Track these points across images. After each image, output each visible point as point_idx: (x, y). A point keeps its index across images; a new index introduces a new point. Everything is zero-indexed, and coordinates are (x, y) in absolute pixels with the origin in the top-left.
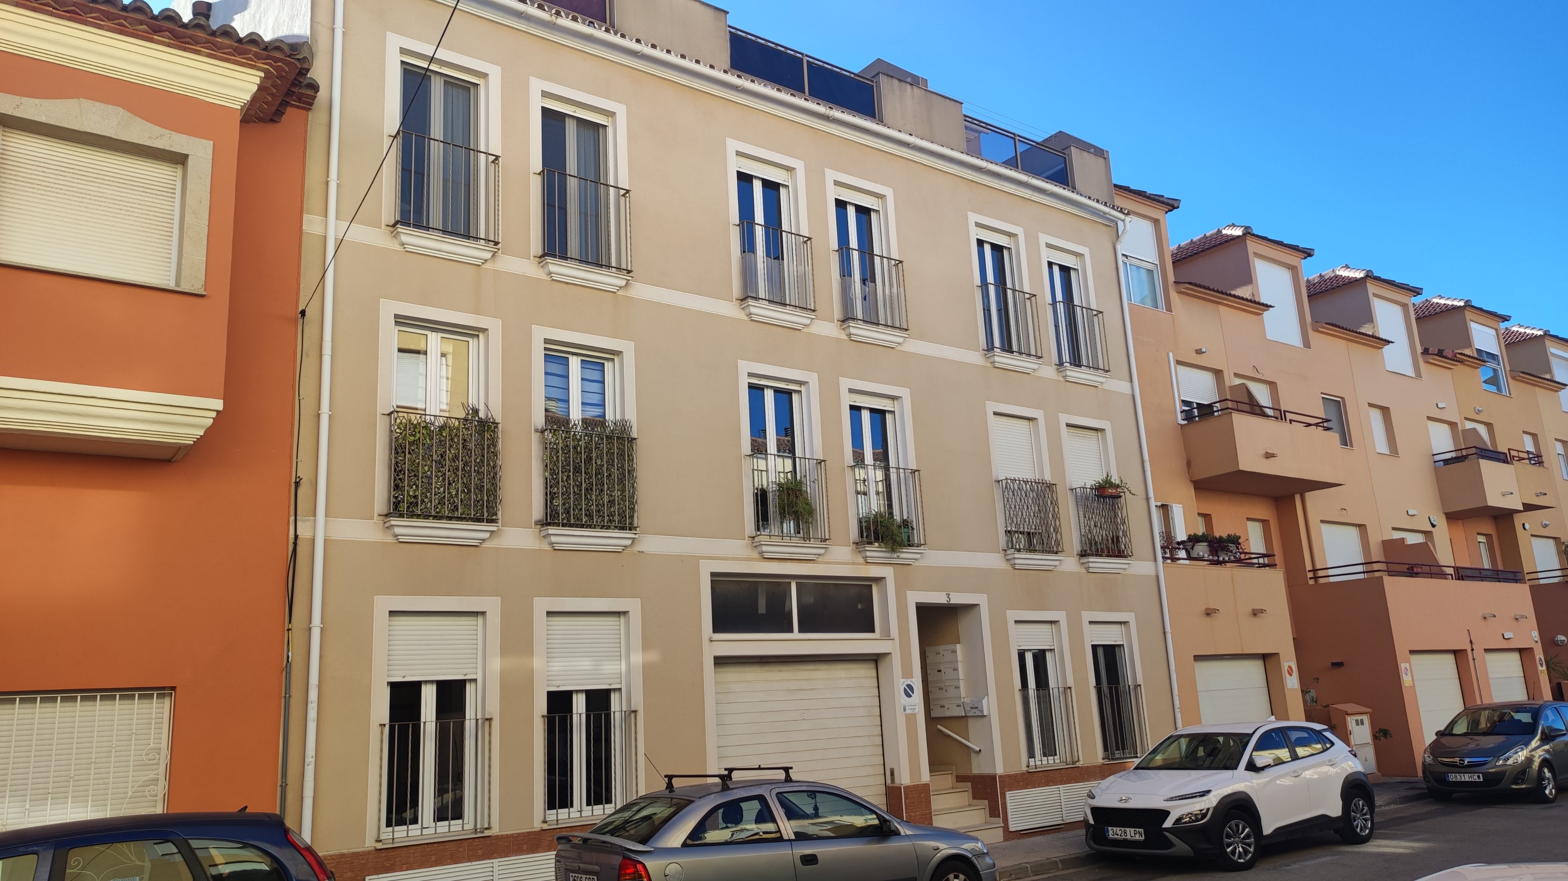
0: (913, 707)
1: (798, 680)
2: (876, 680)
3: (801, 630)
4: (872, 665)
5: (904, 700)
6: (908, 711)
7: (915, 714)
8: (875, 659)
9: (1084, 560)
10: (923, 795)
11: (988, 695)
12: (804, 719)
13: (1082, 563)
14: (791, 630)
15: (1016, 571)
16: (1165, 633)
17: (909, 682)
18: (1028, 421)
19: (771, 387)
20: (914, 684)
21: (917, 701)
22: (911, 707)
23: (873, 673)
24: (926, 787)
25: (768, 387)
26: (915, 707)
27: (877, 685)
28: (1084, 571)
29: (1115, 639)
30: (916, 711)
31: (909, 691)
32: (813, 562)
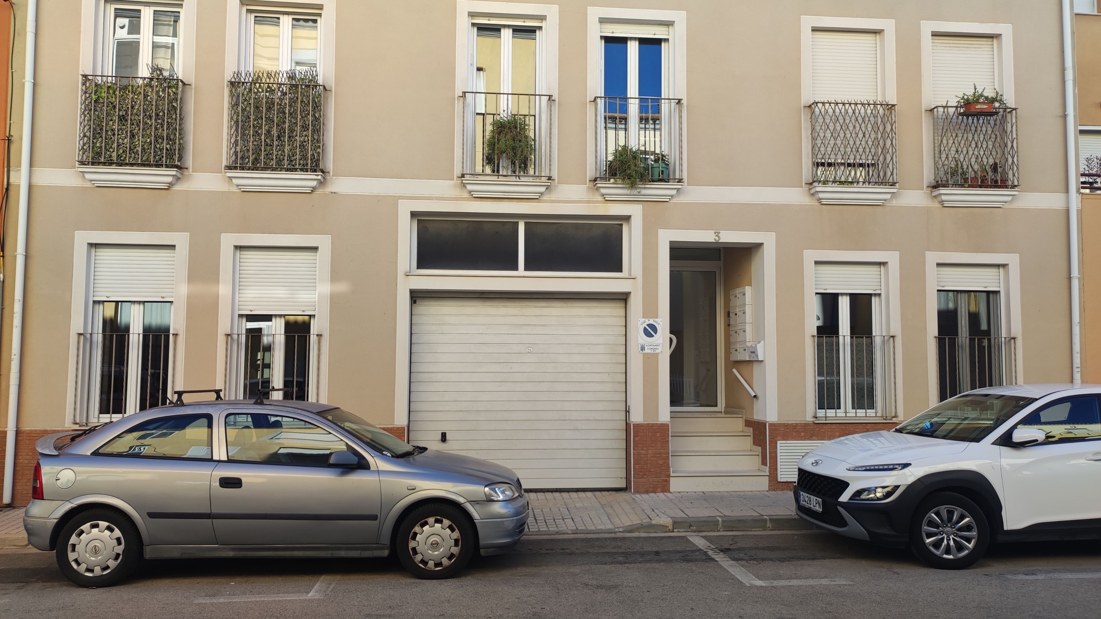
0: (655, 347)
1: (526, 316)
2: (624, 319)
3: (527, 268)
4: (621, 305)
5: (643, 339)
6: (647, 351)
7: (658, 354)
8: (623, 298)
9: (936, 193)
10: (658, 435)
11: (764, 340)
12: (529, 353)
13: (935, 197)
14: (515, 268)
15: (824, 206)
16: (1070, 278)
17: (651, 322)
18: (874, 35)
19: (509, 26)
20: (659, 324)
21: (660, 341)
22: (651, 347)
23: (622, 312)
24: (663, 428)
25: (505, 26)
26: (657, 347)
27: (625, 325)
28: (937, 205)
29: (985, 285)
30: (657, 351)
31: (650, 331)
32: (536, 200)
